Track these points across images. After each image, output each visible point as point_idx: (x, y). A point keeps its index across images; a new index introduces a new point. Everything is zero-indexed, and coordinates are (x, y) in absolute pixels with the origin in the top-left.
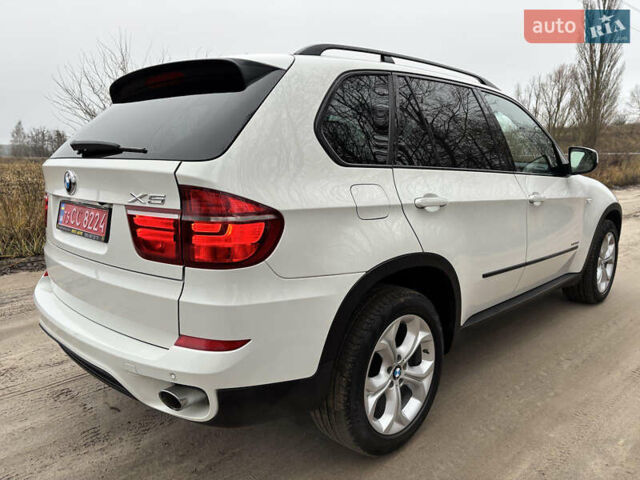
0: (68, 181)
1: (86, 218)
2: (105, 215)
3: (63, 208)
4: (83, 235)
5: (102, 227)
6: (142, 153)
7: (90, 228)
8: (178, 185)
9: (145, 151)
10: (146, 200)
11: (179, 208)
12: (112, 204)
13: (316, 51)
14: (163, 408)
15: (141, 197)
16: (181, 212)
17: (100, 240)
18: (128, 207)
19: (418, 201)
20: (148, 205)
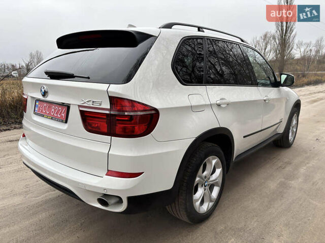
0: (43, 91)
1: (53, 110)
2: (65, 109)
3: (37, 104)
4: (52, 119)
5: (63, 115)
6: (87, 79)
7: (56, 115)
8: (109, 96)
9: (89, 78)
10: (91, 103)
11: (109, 108)
12: (70, 104)
13: (169, 26)
14: (99, 206)
15: (88, 102)
16: (110, 110)
17: (62, 121)
18: (79, 106)
19: (218, 102)
20: (92, 106)
